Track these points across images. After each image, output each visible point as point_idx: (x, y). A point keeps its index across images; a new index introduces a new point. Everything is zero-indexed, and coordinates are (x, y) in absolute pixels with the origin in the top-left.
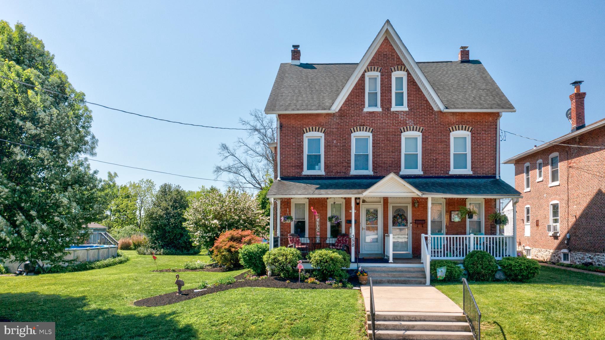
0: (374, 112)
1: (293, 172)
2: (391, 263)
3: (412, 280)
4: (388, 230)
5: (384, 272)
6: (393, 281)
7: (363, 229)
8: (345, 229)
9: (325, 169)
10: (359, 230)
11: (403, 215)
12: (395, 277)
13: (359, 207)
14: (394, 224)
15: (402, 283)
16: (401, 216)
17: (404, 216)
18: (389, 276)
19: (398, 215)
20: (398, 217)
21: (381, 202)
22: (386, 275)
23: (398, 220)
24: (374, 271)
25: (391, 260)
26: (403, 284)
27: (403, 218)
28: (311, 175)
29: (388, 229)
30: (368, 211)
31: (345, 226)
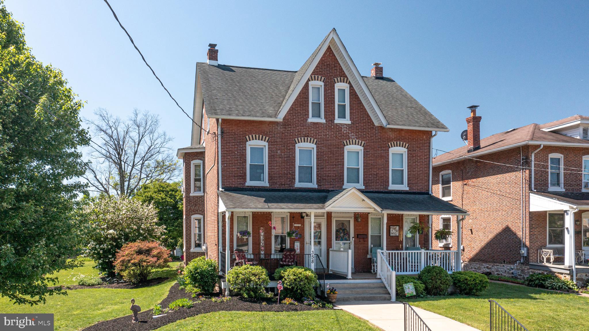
0: (318, 123)
1: (235, 183)
2: (351, 279)
7: (306, 243)
8: (290, 243)
9: (269, 180)
10: (304, 245)
13: (304, 222)
18: (354, 292)
25: (350, 276)
28: (255, 187)
29: (331, 243)
31: (290, 240)
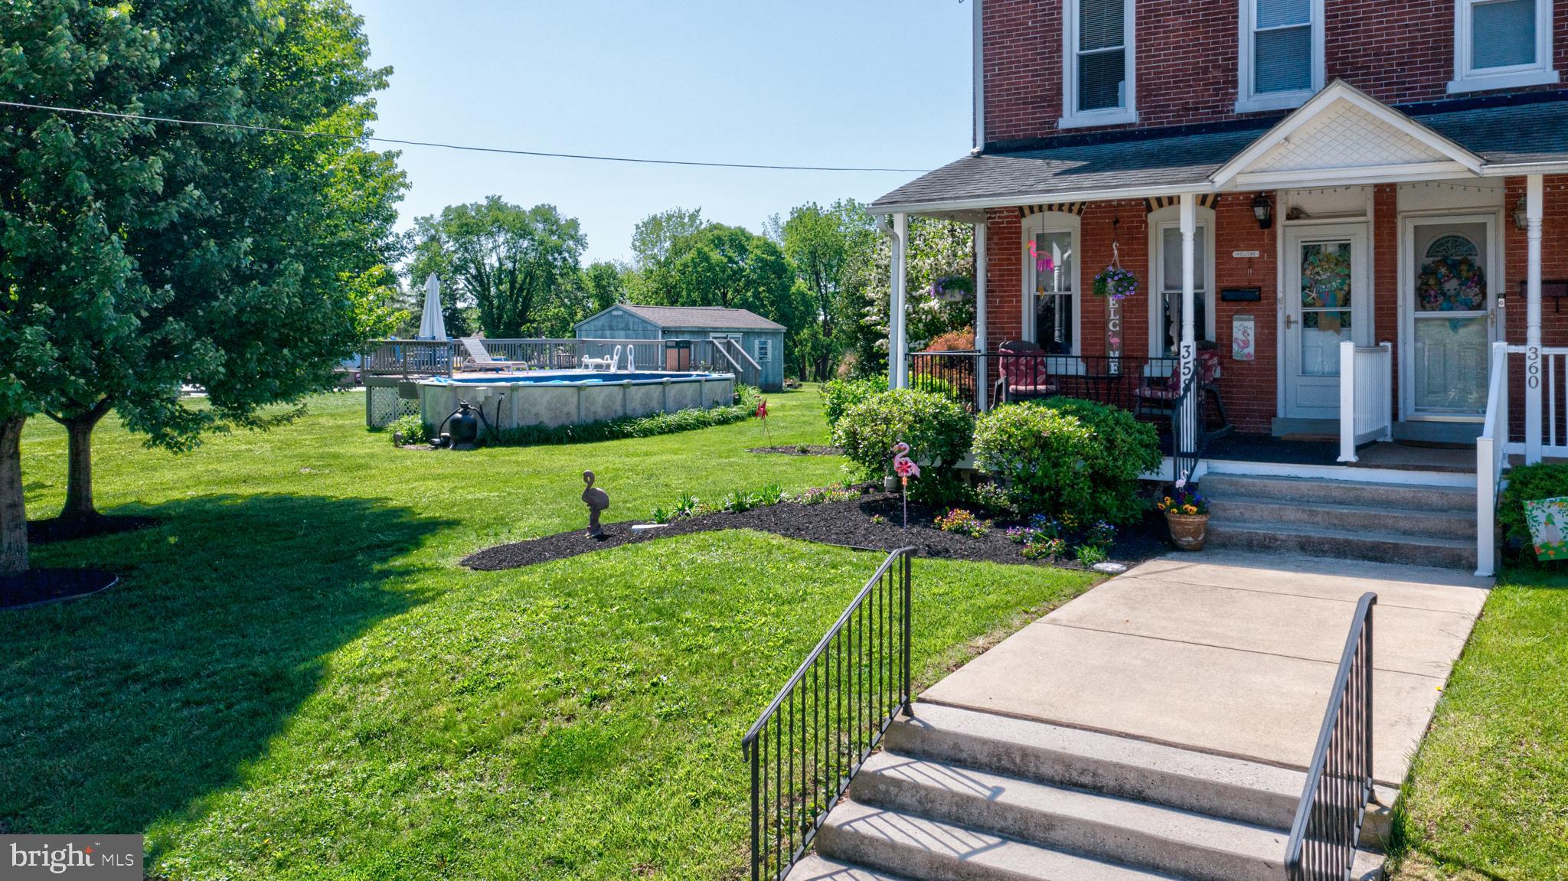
1: (1026, 123)
2: (1345, 464)
3: (1416, 548)
4: (1395, 328)
5: (1299, 501)
6: (1321, 542)
7: (1288, 322)
8: (1217, 322)
9: (1140, 99)
10: (1275, 328)
11: (1465, 261)
12: (1343, 528)
13: (1274, 238)
14: (1425, 297)
15: (1365, 557)
16: (1454, 267)
17: (1471, 265)
18: (1318, 518)
19: (1443, 261)
20: (1443, 270)
21: (1365, 215)
22: (1305, 517)
23: (1440, 283)
24: (1258, 494)
25: (1347, 453)
26: (1370, 559)
27: (1464, 274)
28: (1090, 129)
29: (1395, 321)
30: (1310, 252)
31: (1217, 311)
